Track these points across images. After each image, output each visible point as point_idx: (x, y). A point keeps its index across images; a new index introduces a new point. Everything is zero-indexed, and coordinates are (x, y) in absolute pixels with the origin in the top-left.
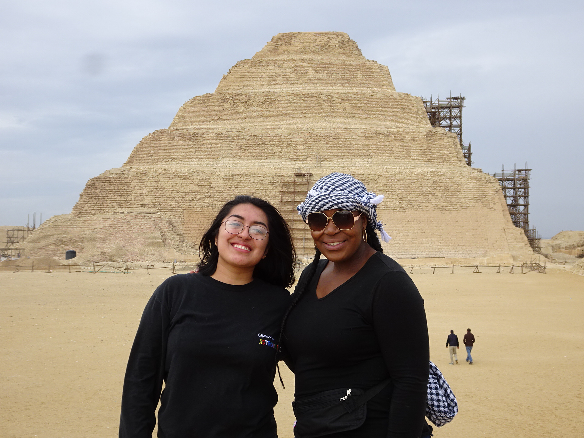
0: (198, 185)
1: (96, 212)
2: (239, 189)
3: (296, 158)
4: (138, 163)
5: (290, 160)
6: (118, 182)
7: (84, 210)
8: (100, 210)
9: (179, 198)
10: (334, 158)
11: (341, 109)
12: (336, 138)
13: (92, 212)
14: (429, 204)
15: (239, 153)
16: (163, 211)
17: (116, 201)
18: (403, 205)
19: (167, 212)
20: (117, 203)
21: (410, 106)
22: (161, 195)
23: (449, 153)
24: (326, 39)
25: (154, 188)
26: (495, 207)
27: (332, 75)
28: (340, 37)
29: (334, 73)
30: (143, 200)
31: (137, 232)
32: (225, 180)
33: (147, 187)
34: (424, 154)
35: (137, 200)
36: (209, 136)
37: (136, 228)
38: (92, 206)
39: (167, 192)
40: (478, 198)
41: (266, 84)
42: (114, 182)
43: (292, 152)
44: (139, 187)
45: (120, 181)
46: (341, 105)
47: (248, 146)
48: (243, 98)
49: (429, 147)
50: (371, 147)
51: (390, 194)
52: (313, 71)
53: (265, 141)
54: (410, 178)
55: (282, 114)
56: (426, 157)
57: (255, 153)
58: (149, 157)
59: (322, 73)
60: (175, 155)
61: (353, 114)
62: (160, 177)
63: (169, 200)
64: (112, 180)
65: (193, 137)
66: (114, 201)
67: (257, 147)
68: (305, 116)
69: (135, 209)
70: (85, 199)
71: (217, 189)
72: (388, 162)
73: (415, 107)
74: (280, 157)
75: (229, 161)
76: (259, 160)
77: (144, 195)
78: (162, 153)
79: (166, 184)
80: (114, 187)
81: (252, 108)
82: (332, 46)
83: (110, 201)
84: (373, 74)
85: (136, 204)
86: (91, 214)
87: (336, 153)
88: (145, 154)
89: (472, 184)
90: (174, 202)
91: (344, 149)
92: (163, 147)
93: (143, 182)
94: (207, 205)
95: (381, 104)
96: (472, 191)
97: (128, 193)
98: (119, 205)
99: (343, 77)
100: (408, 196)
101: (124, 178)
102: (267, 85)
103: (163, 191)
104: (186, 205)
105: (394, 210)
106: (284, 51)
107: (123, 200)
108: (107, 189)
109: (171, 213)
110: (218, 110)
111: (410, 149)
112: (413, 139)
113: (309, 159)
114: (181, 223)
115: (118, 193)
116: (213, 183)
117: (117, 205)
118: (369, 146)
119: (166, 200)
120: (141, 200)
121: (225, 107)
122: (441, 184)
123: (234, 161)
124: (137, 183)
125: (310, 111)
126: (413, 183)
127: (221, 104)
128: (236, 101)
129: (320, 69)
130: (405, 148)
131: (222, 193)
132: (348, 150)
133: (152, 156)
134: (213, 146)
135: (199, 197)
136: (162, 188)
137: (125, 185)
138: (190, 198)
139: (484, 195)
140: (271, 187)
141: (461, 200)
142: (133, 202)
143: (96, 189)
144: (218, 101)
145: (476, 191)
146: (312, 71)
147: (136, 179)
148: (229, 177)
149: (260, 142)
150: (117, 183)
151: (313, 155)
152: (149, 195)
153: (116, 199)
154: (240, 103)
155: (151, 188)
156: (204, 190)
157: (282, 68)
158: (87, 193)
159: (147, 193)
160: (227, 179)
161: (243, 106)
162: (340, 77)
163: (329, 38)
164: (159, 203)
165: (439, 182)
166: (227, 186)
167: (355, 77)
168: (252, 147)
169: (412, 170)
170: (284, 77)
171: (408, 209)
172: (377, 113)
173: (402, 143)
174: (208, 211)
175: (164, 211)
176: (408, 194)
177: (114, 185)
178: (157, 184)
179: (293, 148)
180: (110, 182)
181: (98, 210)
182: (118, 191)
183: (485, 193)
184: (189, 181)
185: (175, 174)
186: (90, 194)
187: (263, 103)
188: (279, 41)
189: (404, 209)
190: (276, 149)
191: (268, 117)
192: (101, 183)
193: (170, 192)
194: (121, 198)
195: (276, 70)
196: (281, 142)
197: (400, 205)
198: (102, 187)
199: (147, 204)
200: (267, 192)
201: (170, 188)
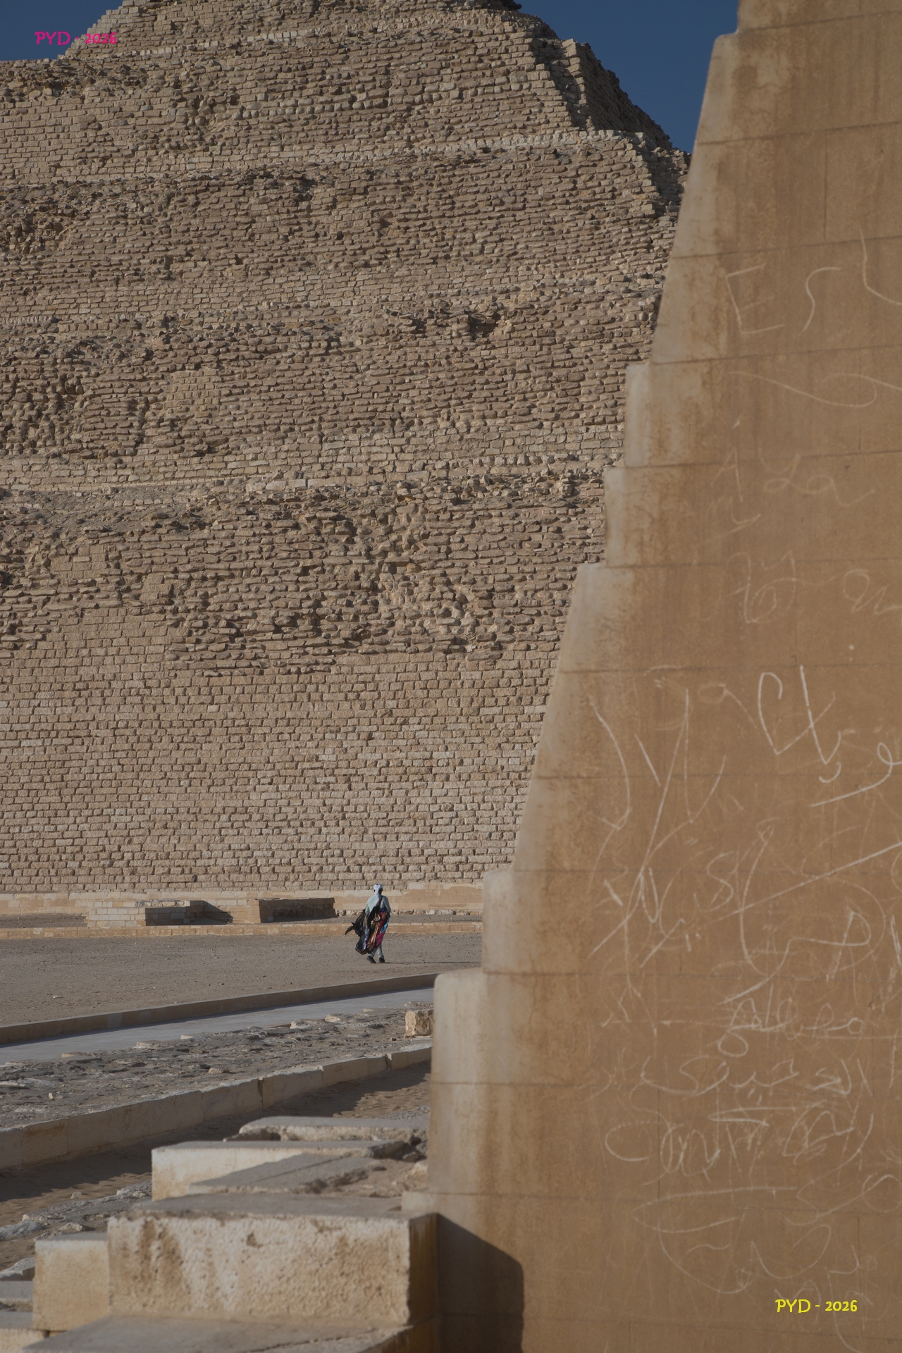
3: (91, 445)
5: (68, 456)
10: (249, 438)
43: (80, 419)
51: (435, 580)
61: (378, 249)
72: (475, 443)
74: (29, 445)
87: (259, 415)
91: (294, 394)
105: (449, 651)
125: (205, 247)
171: (510, 646)
172: (478, 235)
176: (521, 576)
189: (496, 648)
197: (481, 629)
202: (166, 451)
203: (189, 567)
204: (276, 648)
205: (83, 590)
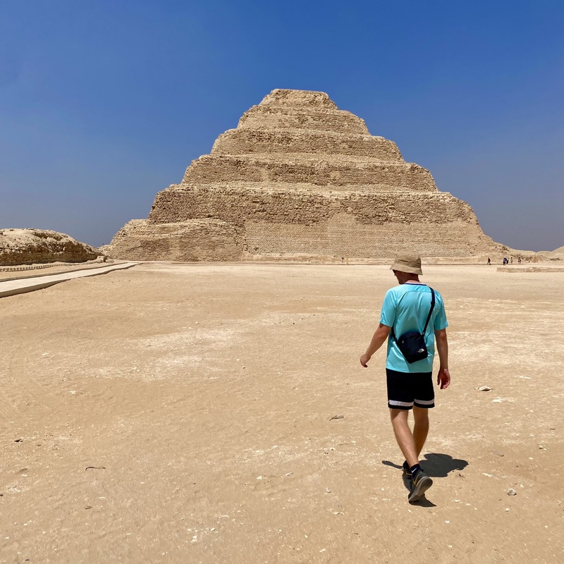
2: (285, 205)
3: (319, 183)
4: (194, 183)
5: (315, 184)
7: (158, 219)
9: (239, 211)
10: (347, 184)
13: (166, 221)
14: (426, 218)
15: (275, 178)
16: (226, 221)
19: (230, 222)
21: (390, 148)
23: (428, 182)
25: (217, 202)
26: (471, 221)
30: (209, 212)
32: (273, 198)
33: (211, 202)
35: (204, 212)
36: (250, 163)
38: (165, 216)
40: (459, 215)
41: (277, 126)
43: (316, 178)
44: (204, 201)
46: (341, 145)
48: (266, 136)
49: (414, 178)
51: (397, 211)
53: (294, 169)
54: (410, 199)
55: (298, 149)
56: (412, 185)
57: (288, 178)
59: (319, 121)
60: (224, 177)
61: (350, 152)
63: (230, 212)
64: (180, 195)
65: (237, 163)
68: (315, 152)
69: (204, 219)
71: (268, 204)
74: (307, 182)
75: (269, 184)
76: (292, 184)
77: (209, 208)
79: (227, 200)
80: (182, 201)
82: (318, 102)
83: (181, 212)
85: (203, 215)
87: (348, 180)
88: (200, 175)
90: (235, 214)
92: (214, 170)
94: (261, 217)
97: (195, 205)
98: (189, 216)
101: (191, 193)
104: (245, 217)
105: (402, 222)
106: (284, 103)
108: (176, 202)
110: (248, 143)
111: (401, 179)
113: (329, 184)
115: (186, 206)
116: (264, 199)
121: (253, 142)
123: (273, 184)
124: (202, 198)
125: (319, 148)
126: (412, 203)
127: (250, 139)
128: (261, 138)
129: (317, 117)
130: (397, 178)
134: (254, 171)
135: (254, 210)
136: (224, 203)
137: (192, 199)
138: (248, 211)
141: (448, 216)
142: (201, 213)
143: (167, 202)
146: (311, 119)
148: (276, 195)
151: (331, 181)
152: (214, 208)
153: (185, 210)
156: (258, 205)
157: (288, 115)
158: (160, 204)
159: (211, 206)
161: (267, 142)
164: (222, 215)
165: (431, 202)
166: (276, 203)
170: (290, 121)
171: (412, 222)
172: (367, 152)
173: (395, 174)
174: (263, 221)
176: (411, 211)
178: (219, 199)
179: (316, 175)
181: (171, 219)
184: (245, 198)
185: (232, 192)
186: (163, 205)
187: (282, 140)
188: (277, 94)
189: (409, 222)
190: (303, 175)
191: (288, 151)
192: (171, 197)
193: (231, 206)
195: (283, 116)
196: (307, 170)
198: (172, 200)
199: (213, 215)
200: (307, 208)
201: (230, 203)
202: (333, 185)
204: (373, 220)
205: (338, 209)
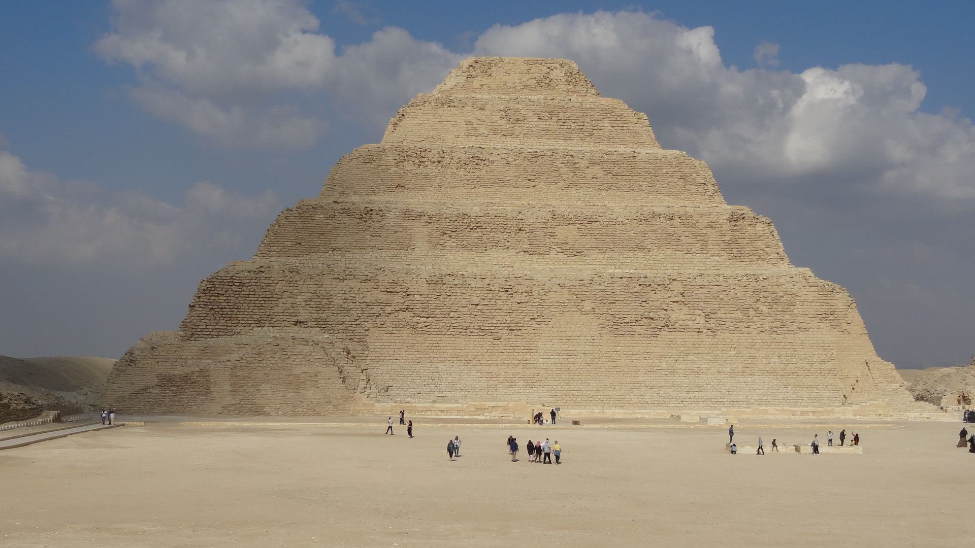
0: (386, 291)
1: (220, 334)
2: (453, 298)
3: (533, 250)
4: (278, 255)
5: (523, 253)
6: (255, 285)
7: (200, 330)
8: (226, 331)
9: (357, 312)
10: (592, 251)
11: (590, 176)
12: (592, 220)
13: (212, 333)
14: (750, 324)
15: (442, 241)
16: (331, 332)
17: (253, 316)
18: (712, 326)
19: (338, 335)
20: (254, 319)
21: (695, 175)
22: (327, 306)
23: (765, 246)
24: (544, 69)
25: (315, 295)
26: (850, 328)
27: (565, 124)
28: (566, 68)
29: (567, 121)
30: (298, 315)
31: (299, 366)
32: (430, 284)
33: (303, 294)
34: (729, 248)
35: (288, 314)
36: (391, 213)
37: (297, 360)
38: (212, 324)
39: (337, 301)
40: (824, 316)
41: (462, 135)
42: (247, 285)
43: (526, 240)
44: (290, 294)
45: (257, 284)
46: (589, 170)
47: (456, 230)
48: (433, 155)
49: (735, 237)
50: (647, 235)
51: (690, 308)
52: (535, 119)
53: (483, 223)
54: (718, 283)
55: (497, 181)
56: (731, 252)
57: (467, 242)
58: (296, 245)
59: (549, 120)
60: (339, 242)
61: (608, 184)
62: (323, 278)
63: (340, 315)
64: (243, 282)
65: (365, 214)
66: (248, 316)
67: (469, 232)
68: (534, 186)
69: (286, 328)
70: (200, 312)
71: (417, 297)
72: (674, 259)
73: (701, 176)
74: (508, 248)
75: (427, 254)
76: (475, 253)
77: (299, 306)
78: (317, 239)
79: (334, 289)
80: (247, 293)
81: (449, 171)
82: (555, 81)
83: (243, 316)
84: (627, 125)
85: (286, 320)
86: (210, 336)
87: (594, 244)
88: (290, 240)
89: (813, 294)
90: (349, 318)
91: (606, 237)
92: (318, 230)
93: (295, 285)
94: (403, 322)
95: (650, 170)
96: (812, 304)
97: (273, 302)
98: (257, 322)
99: (581, 127)
100: (718, 312)
101: (264, 278)
102: (465, 137)
103: (330, 300)
104: (368, 323)
105: (698, 332)
106: (482, 86)
107: (264, 314)
108: (236, 296)
109: (344, 335)
110: (396, 172)
111: (707, 240)
112: (711, 225)
113: (553, 252)
114: (363, 352)
115: (254, 303)
116: (410, 287)
117: (254, 322)
118: (644, 233)
119: (335, 315)
120: (294, 314)
121: (406, 168)
122: (766, 294)
123: (434, 254)
124: (286, 287)
125: (542, 177)
126: (724, 291)
127: (400, 164)
128: (424, 160)
129: (546, 114)
130: (699, 238)
131: (426, 305)
132: (613, 240)
133: (300, 243)
134: (398, 229)
135: (388, 309)
136: (329, 297)
137: (266, 290)
138: (375, 312)
139: (832, 310)
140: (504, 296)
141: (799, 318)
142: (281, 317)
143: (218, 296)
144: (394, 159)
145: (819, 304)
146: (534, 117)
147: (283, 280)
148: (435, 279)
149: (474, 225)
150: (252, 287)
151: (558, 246)
152: (307, 306)
153: (252, 312)
154: (429, 163)
155: (310, 295)
157: (486, 110)
158: (203, 301)
159: (303, 304)
160: (433, 282)
161: (434, 168)
162: (578, 127)
163: (549, 68)
164: (324, 320)
165: (763, 290)
166: (434, 293)
167: (599, 128)
168: (461, 232)
169: (716, 272)
170: (490, 124)
171: (719, 331)
172: (644, 183)
173: (694, 230)
174: (405, 332)
175: (333, 333)
176: (719, 309)
177: (248, 291)
178: (320, 289)
179: (527, 234)
180: (242, 284)
181: (223, 331)
182: (256, 299)
183: (832, 307)
184: (372, 284)
185: (347, 273)
186: (209, 304)
187: (465, 164)
188: (471, 68)
189: (714, 332)
190: (501, 236)
191: (476, 186)
192: (225, 287)
193: (342, 301)
194: (260, 311)
195: (476, 113)
196: (507, 226)
197: (708, 325)
198: (228, 292)
199: (305, 321)
200: (499, 304)
201: (342, 295)
202: (562, 254)
203: (601, 298)
204: (637, 328)
205: (563, 305)
